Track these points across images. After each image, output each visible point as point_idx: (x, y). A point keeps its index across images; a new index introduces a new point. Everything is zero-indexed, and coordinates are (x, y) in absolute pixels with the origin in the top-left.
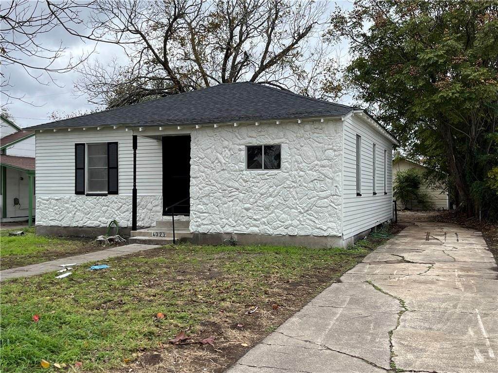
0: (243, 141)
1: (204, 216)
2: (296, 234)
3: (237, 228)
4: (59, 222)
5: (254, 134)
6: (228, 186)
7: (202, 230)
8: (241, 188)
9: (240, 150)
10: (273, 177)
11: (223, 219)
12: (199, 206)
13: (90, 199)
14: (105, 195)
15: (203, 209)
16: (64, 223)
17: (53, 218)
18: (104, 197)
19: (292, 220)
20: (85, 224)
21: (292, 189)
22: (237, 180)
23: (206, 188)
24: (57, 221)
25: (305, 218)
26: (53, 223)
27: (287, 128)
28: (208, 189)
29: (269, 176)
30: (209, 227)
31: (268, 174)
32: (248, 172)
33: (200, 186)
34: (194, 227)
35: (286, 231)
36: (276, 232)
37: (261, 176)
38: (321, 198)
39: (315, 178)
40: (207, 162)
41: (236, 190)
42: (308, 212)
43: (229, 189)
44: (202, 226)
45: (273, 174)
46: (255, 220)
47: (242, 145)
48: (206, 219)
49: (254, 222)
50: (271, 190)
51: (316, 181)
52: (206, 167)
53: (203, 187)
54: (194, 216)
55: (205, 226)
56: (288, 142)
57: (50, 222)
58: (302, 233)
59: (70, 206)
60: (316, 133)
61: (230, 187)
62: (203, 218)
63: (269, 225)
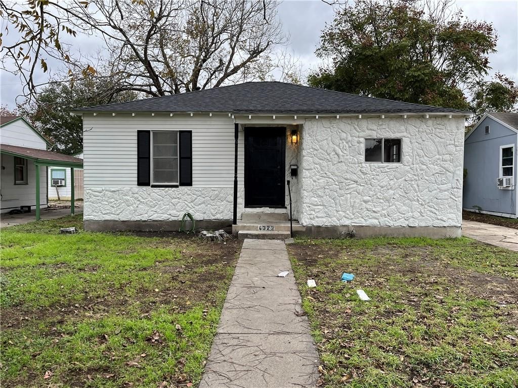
0: (362, 134)
1: (318, 209)
2: (417, 225)
3: (356, 221)
4: (116, 216)
5: (375, 127)
6: (345, 179)
7: (316, 223)
8: (359, 180)
9: (359, 142)
10: (394, 170)
11: (339, 211)
12: (313, 198)
13: (156, 191)
14: (176, 186)
15: (318, 201)
16: (123, 217)
17: (108, 212)
18: (174, 189)
19: (412, 212)
20: (150, 218)
21: (413, 182)
22: (356, 172)
23: (321, 181)
24: (112, 215)
25: (426, 210)
26: (108, 217)
27: (410, 122)
28: (324, 182)
29: (389, 169)
30: (324, 220)
31: (388, 167)
32: (368, 165)
33: (314, 178)
34: (307, 220)
35: (407, 222)
36: (397, 224)
37: (382, 169)
38: (441, 191)
39: (437, 172)
40: (323, 154)
41: (353, 183)
42: (429, 204)
43: (346, 181)
44: (317, 219)
45: (394, 167)
46: (374, 212)
47: (361, 137)
48: (321, 212)
49: (374, 214)
50: (392, 182)
51: (437, 175)
52: (321, 159)
53: (318, 179)
54: (308, 209)
55: (320, 219)
56: (409, 136)
57: (104, 216)
58: (423, 224)
59: (131, 199)
60: (439, 129)
61: (347, 180)
62: (318, 210)
63: (389, 217)
